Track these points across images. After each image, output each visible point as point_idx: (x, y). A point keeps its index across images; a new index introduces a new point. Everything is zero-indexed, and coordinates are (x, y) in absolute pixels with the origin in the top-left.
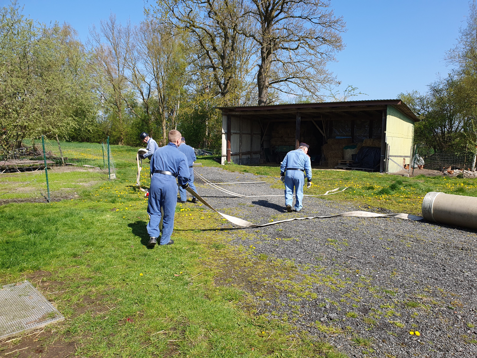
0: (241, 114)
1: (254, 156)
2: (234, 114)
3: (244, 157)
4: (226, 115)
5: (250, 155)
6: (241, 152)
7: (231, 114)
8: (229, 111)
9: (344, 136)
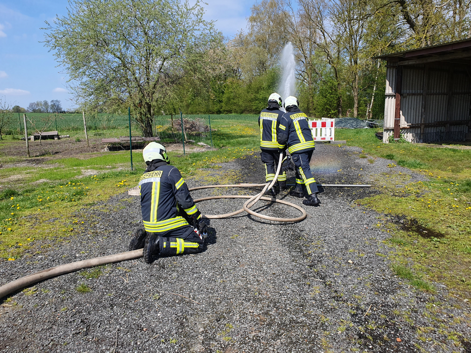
0: (418, 62)
1: (454, 129)
2: (406, 64)
3: (432, 130)
4: (393, 67)
5: (445, 126)
6: (423, 122)
7: (402, 65)
8: (400, 61)
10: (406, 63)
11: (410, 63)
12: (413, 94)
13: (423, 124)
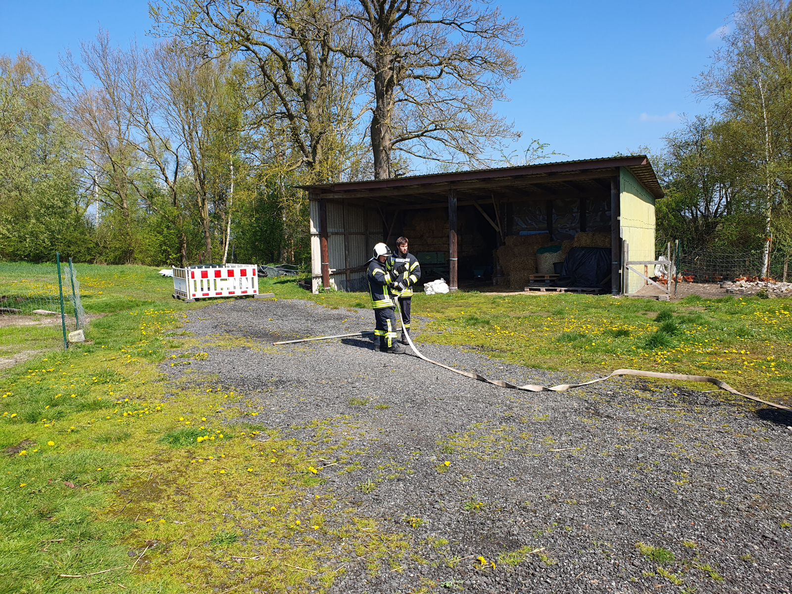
0: (345, 197)
2: (331, 197)
4: (315, 200)
6: (348, 267)
7: (324, 197)
8: (322, 193)
9: (535, 229)
11: (336, 197)
12: (336, 234)
13: (349, 269)
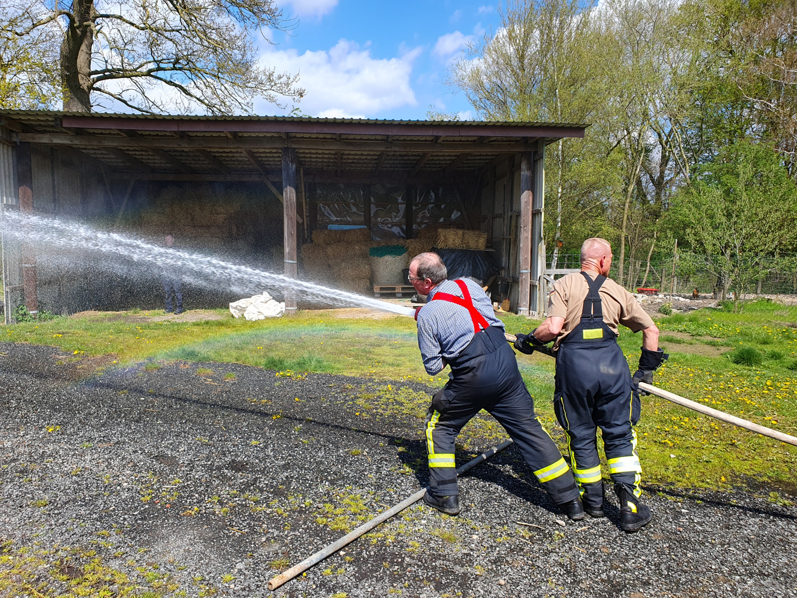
2: (45, 141)
4: (9, 143)
7: (31, 141)
8: (23, 132)
9: (348, 223)
10: (45, 139)
11: (57, 141)
